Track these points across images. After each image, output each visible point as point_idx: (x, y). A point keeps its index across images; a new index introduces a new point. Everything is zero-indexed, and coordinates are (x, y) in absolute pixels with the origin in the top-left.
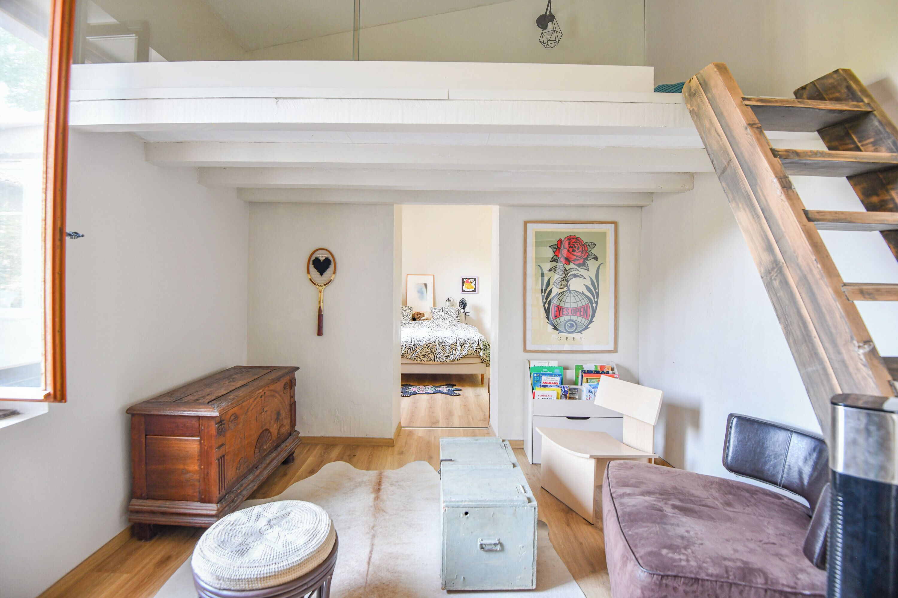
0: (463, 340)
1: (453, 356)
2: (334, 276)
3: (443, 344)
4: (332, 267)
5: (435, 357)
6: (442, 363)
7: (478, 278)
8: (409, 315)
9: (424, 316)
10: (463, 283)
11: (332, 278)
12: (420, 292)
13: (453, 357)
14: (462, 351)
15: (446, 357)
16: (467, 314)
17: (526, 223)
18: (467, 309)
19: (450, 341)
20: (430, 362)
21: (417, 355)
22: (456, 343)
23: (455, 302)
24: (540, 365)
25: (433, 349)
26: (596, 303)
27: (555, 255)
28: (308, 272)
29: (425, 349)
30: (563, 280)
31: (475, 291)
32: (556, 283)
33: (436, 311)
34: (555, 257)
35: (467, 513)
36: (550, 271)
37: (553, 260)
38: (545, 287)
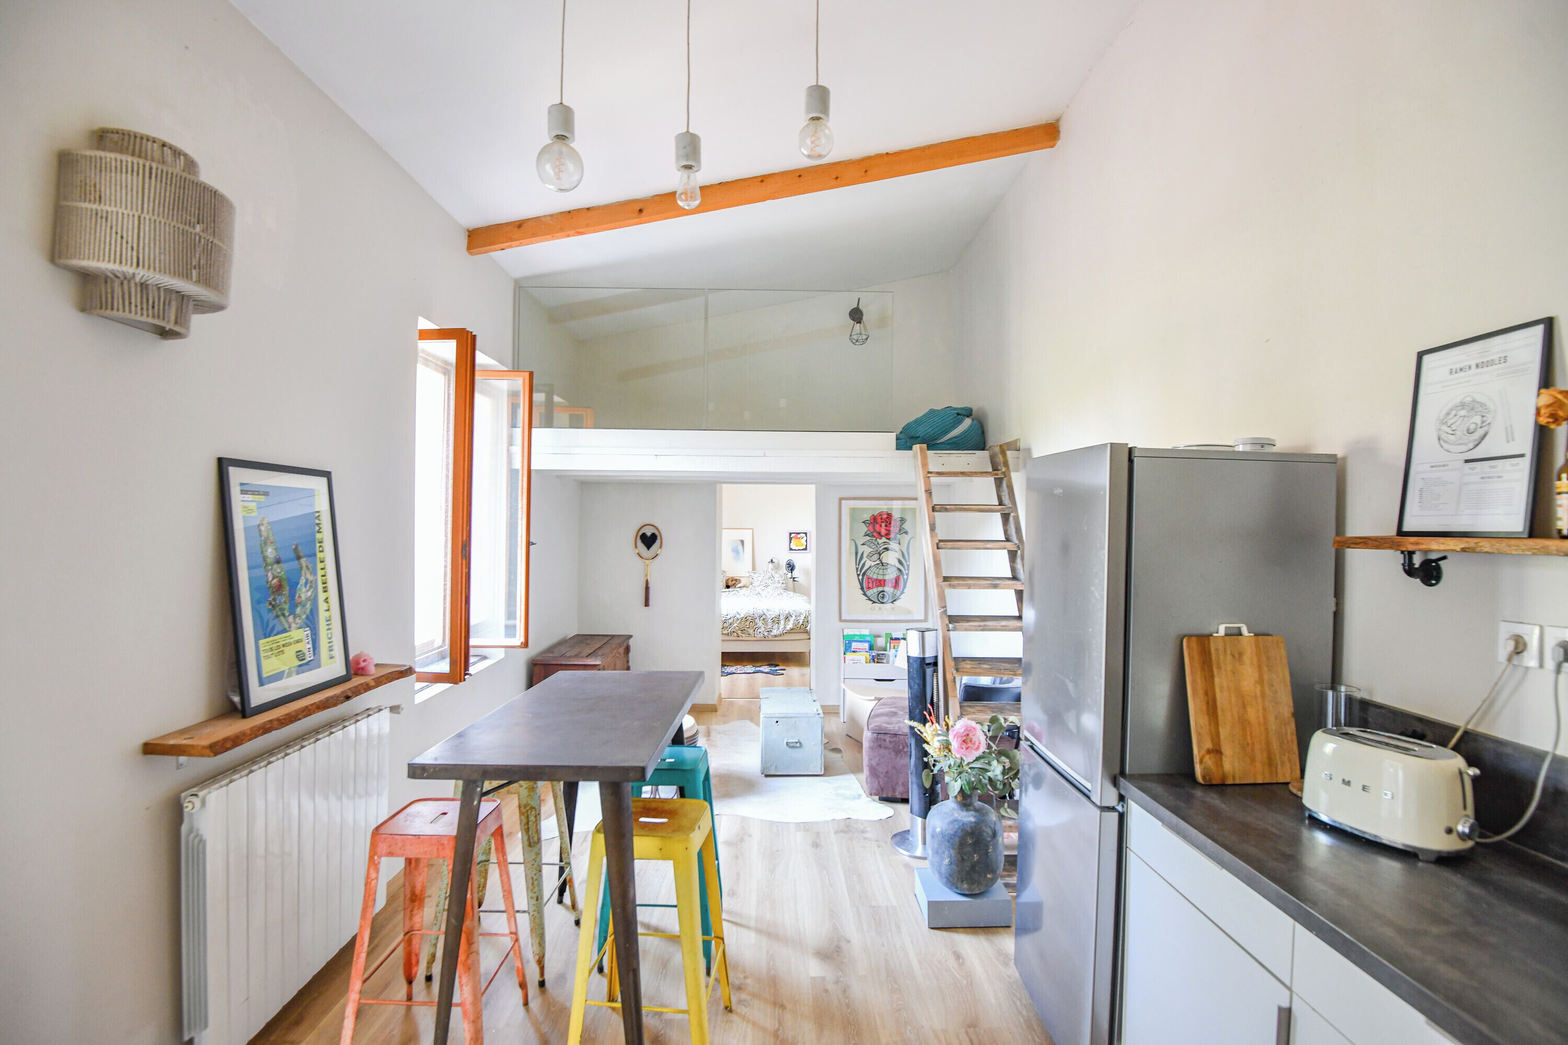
0: (787, 612)
1: (776, 630)
2: (660, 550)
3: (764, 617)
4: (658, 542)
5: (755, 632)
6: (763, 639)
7: (810, 532)
8: (721, 581)
9: (740, 582)
10: (791, 539)
11: (658, 553)
12: (736, 551)
14: (787, 625)
15: (768, 632)
16: (795, 579)
17: (841, 499)
18: (796, 573)
19: (773, 613)
20: (749, 638)
22: (780, 616)
23: (781, 563)
24: (852, 633)
25: (752, 622)
26: (907, 574)
27: (868, 530)
28: (636, 547)
29: (743, 623)
30: (876, 554)
31: (806, 549)
32: (869, 556)
33: (756, 576)
34: (868, 532)
35: (777, 722)
36: (863, 544)
37: (866, 535)
38: (859, 558)
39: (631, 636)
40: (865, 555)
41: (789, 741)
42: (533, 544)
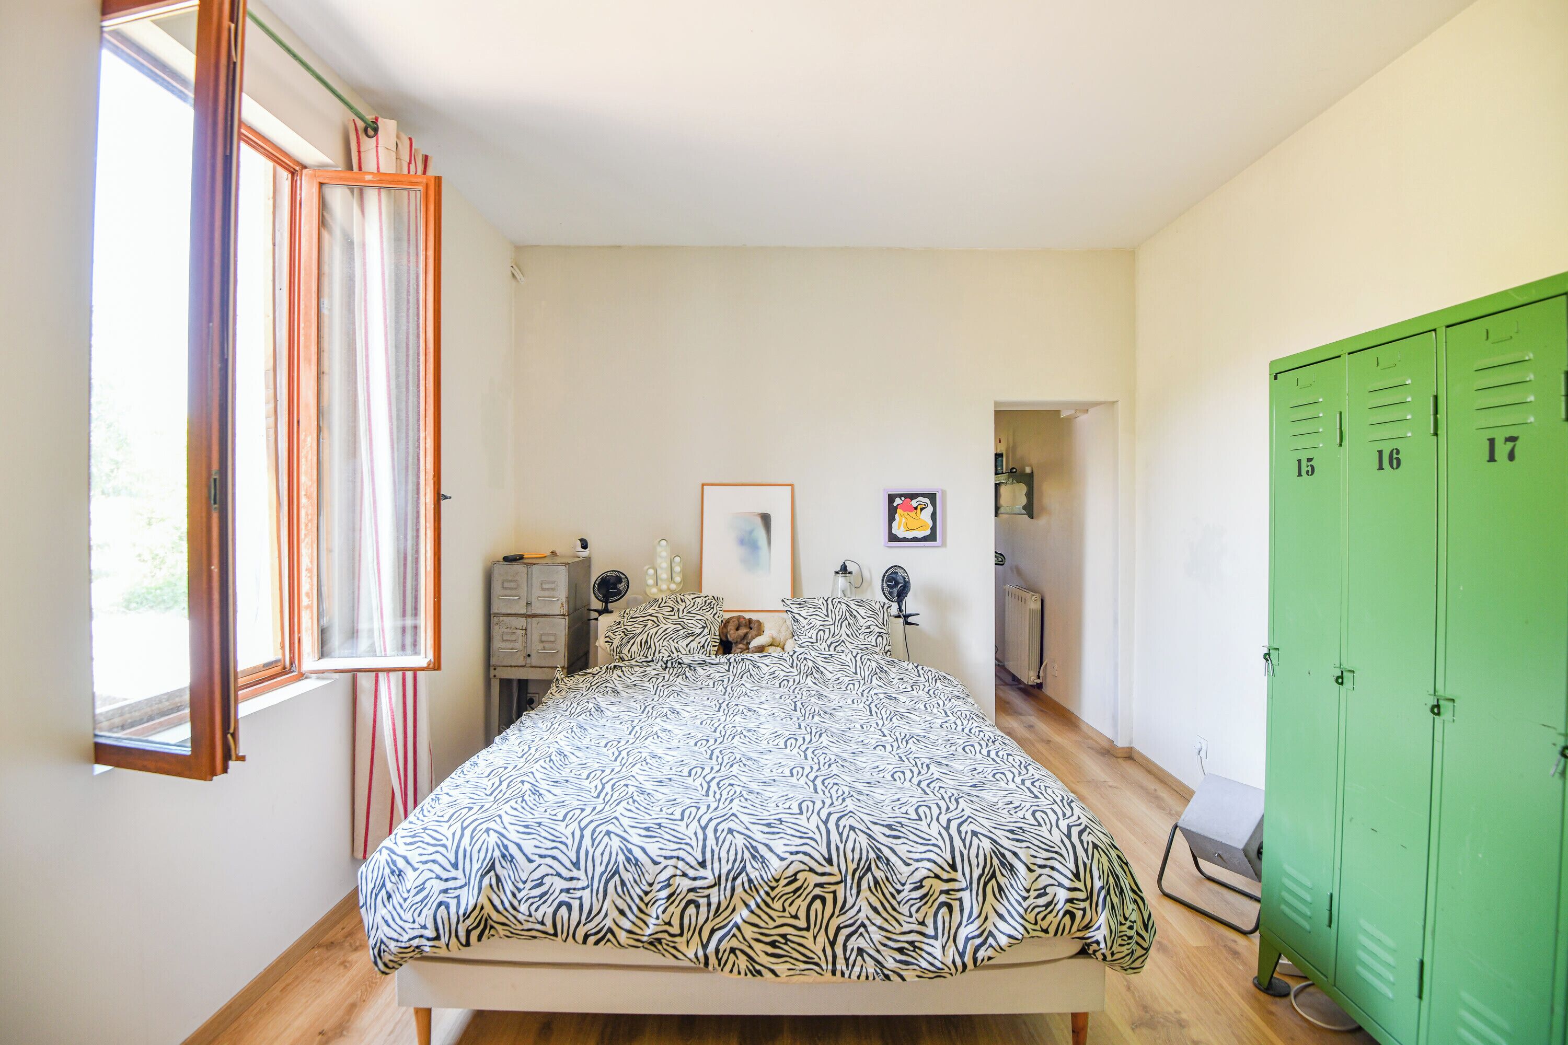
1: (938, 944)
3: (879, 875)
5: (839, 950)
7: (944, 493)
8: (706, 630)
9: (760, 632)
10: (892, 513)
12: (748, 543)
13: (938, 952)
14: (993, 917)
15: (901, 950)
16: (910, 620)
18: (910, 604)
21: (734, 943)
22: (953, 867)
23: (866, 574)
25: (823, 900)
29: (777, 905)
31: (932, 537)
33: (804, 613)
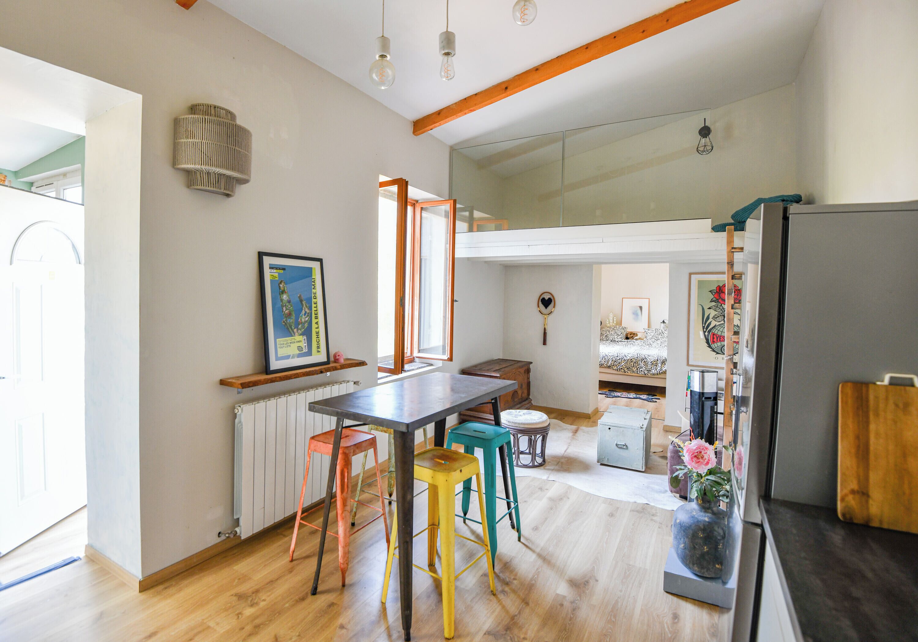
0: (664, 358)
1: (654, 370)
2: (553, 309)
3: (645, 360)
4: (553, 303)
5: (638, 370)
6: (644, 375)
8: (622, 334)
9: (637, 335)
11: (552, 311)
12: (635, 314)
13: (654, 371)
14: (663, 367)
15: (648, 371)
17: (690, 274)
19: (652, 358)
20: (633, 374)
21: (622, 367)
22: (658, 360)
25: (636, 363)
27: (714, 297)
28: (538, 307)
29: (629, 363)
30: (721, 316)
32: (715, 318)
33: (649, 332)
34: (715, 299)
35: (610, 429)
36: (709, 308)
37: (712, 301)
38: (705, 320)
39: (532, 363)
40: (711, 317)
41: (617, 443)
42: (456, 301)
